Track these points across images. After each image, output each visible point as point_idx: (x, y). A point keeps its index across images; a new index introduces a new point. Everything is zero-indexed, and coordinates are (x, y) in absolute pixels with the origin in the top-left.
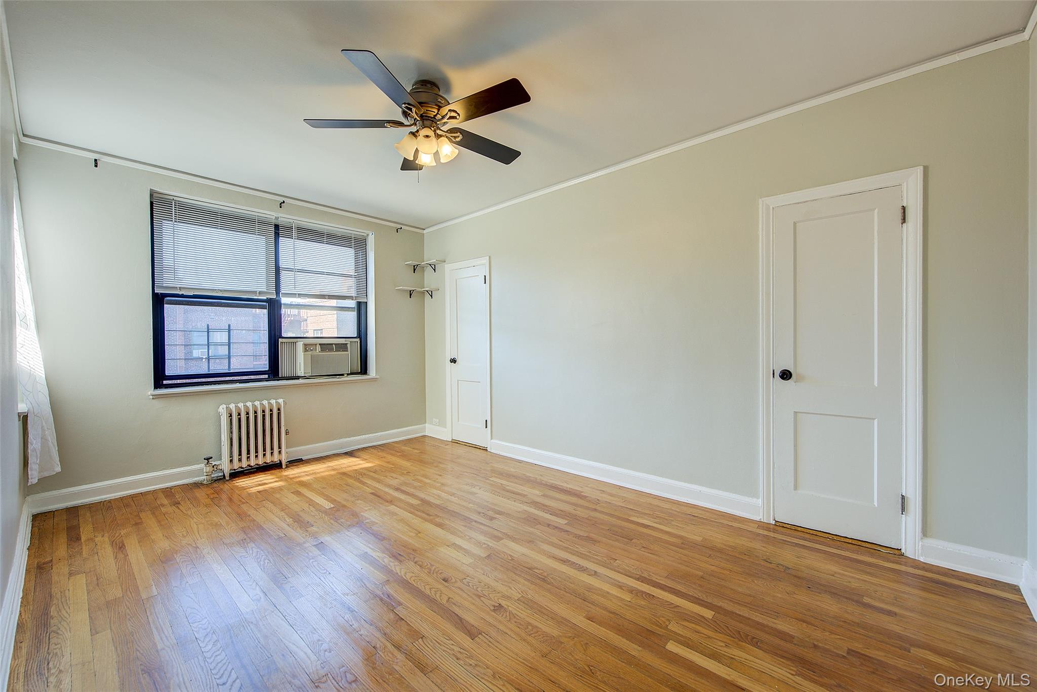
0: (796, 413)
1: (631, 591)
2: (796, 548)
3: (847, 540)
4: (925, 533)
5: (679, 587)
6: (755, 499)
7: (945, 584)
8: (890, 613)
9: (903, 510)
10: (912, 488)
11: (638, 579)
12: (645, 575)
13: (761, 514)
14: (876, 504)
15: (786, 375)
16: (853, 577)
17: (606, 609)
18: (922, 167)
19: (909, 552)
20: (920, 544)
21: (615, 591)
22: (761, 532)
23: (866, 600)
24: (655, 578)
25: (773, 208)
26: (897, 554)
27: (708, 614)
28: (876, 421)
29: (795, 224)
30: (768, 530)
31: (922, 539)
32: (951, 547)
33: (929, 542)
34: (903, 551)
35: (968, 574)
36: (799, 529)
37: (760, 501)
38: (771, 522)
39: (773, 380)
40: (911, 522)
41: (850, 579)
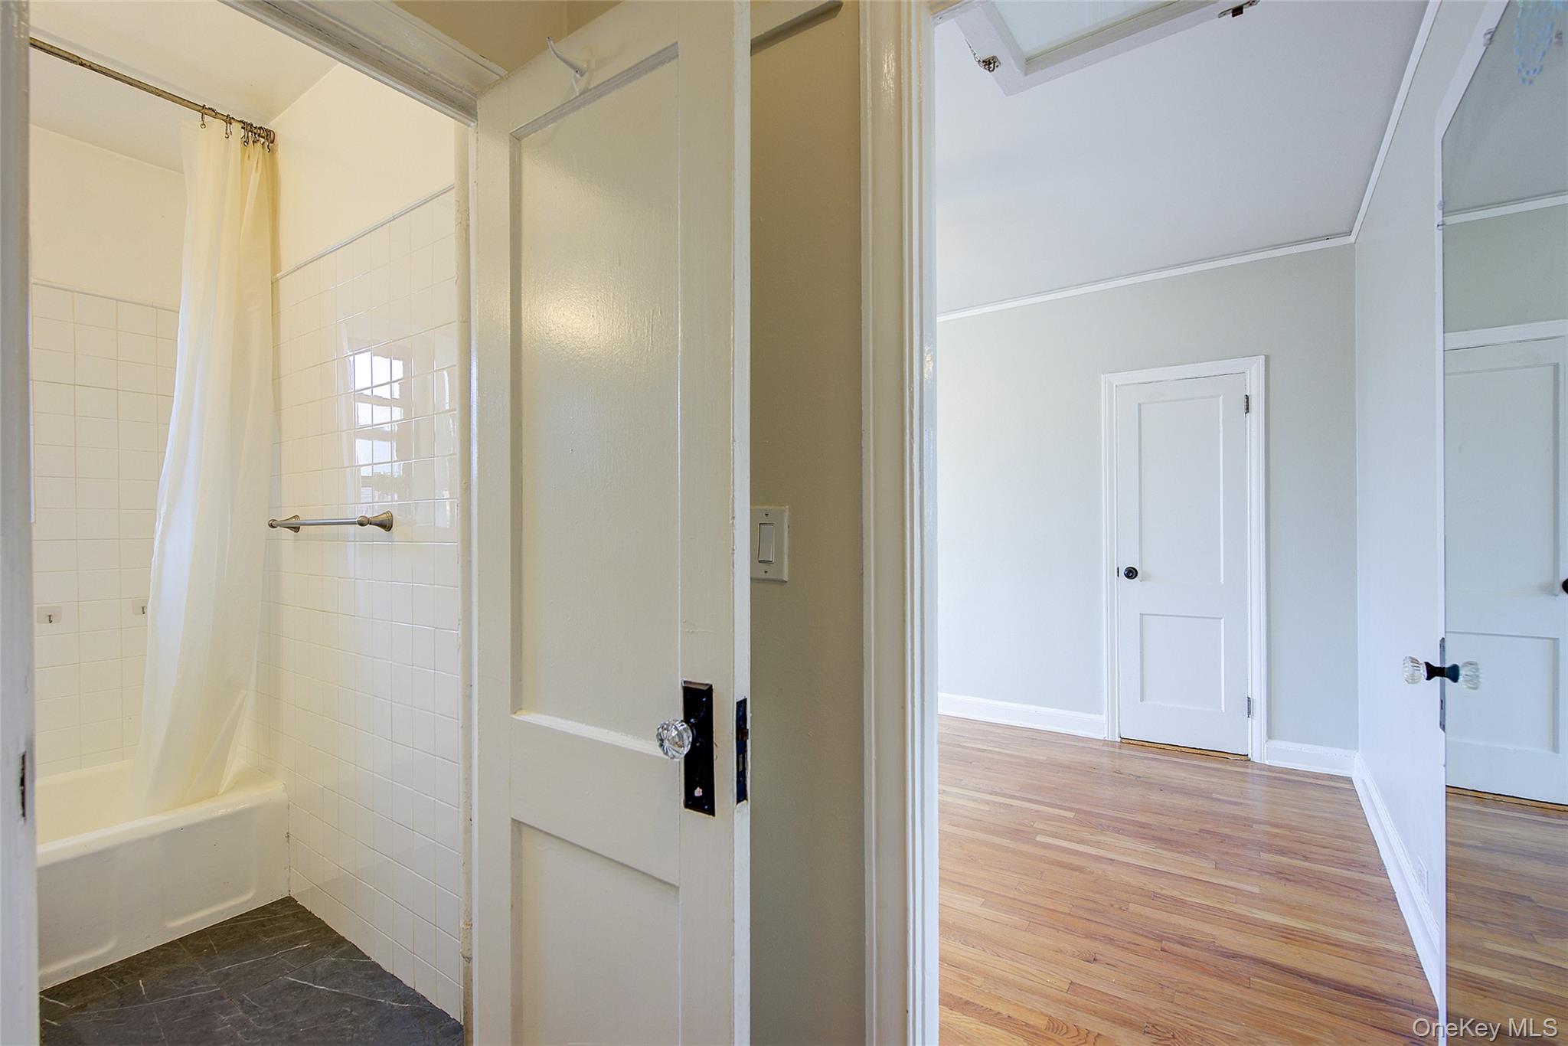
0: (1141, 615)
1: (988, 803)
2: (1145, 761)
3: (1196, 751)
4: (1270, 735)
5: (1034, 797)
6: (1098, 716)
7: (1286, 780)
8: (1236, 804)
9: (1249, 713)
10: (1257, 690)
11: (991, 794)
12: (998, 790)
13: (1106, 732)
14: (1223, 709)
15: (1131, 573)
16: (1201, 780)
17: (966, 817)
18: (1263, 357)
19: (1255, 757)
20: (1266, 746)
21: (971, 804)
22: (1106, 749)
23: (1215, 796)
24: (1007, 792)
25: (1116, 386)
26: (1245, 759)
27: (1070, 815)
28: (1222, 621)
29: (1140, 405)
30: (1114, 746)
31: (1267, 741)
32: (1293, 746)
33: (1273, 743)
34: (1249, 756)
35: (1308, 772)
36: (1147, 744)
37: (1104, 718)
38: (1116, 740)
39: (1118, 580)
40: (1257, 725)
41: (1199, 782)
